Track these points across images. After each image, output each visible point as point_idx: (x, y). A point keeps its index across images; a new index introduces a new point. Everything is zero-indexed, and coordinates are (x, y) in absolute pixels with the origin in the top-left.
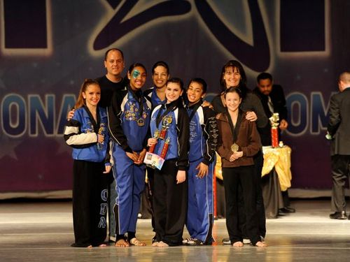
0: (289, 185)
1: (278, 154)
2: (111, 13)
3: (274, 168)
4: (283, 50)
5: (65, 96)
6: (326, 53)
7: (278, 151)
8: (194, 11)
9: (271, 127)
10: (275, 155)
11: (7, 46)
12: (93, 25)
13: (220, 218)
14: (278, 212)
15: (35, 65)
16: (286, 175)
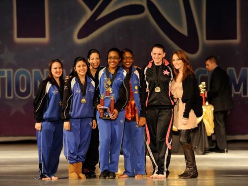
0: (212, 132)
2: (89, 13)
3: (202, 120)
4: (208, 38)
6: (237, 41)
7: (205, 108)
8: (147, 12)
11: (19, 36)
14: (205, 150)
15: (37, 49)
16: (210, 125)
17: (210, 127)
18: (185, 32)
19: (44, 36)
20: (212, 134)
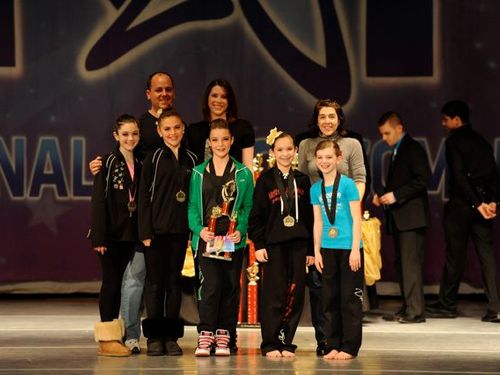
0: (377, 276)
4: (370, 73)
5: (41, 139)
16: (374, 262)
17: (372, 267)
18: (320, 58)
20: (377, 281)
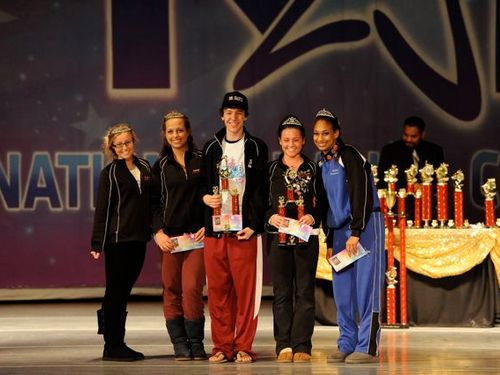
1: (494, 236)
2: (258, 39)
3: (489, 256)
7: (494, 232)
8: (374, 35)
9: (485, 198)
10: (491, 238)
11: (117, 85)
12: (233, 56)
13: (412, 326)
14: (495, 318)
15: (153, 111)
19: (166, 85)
